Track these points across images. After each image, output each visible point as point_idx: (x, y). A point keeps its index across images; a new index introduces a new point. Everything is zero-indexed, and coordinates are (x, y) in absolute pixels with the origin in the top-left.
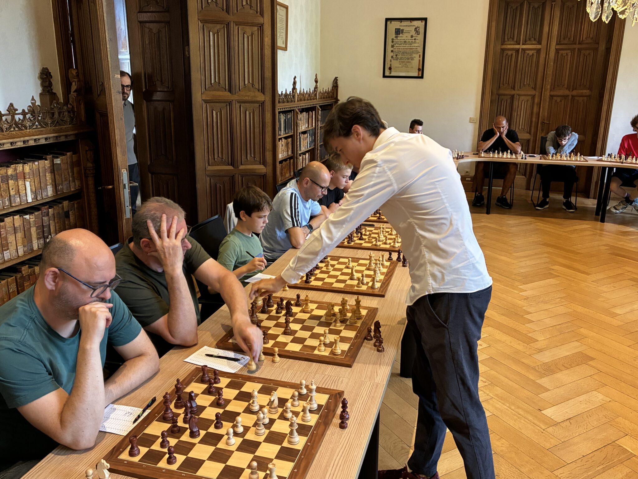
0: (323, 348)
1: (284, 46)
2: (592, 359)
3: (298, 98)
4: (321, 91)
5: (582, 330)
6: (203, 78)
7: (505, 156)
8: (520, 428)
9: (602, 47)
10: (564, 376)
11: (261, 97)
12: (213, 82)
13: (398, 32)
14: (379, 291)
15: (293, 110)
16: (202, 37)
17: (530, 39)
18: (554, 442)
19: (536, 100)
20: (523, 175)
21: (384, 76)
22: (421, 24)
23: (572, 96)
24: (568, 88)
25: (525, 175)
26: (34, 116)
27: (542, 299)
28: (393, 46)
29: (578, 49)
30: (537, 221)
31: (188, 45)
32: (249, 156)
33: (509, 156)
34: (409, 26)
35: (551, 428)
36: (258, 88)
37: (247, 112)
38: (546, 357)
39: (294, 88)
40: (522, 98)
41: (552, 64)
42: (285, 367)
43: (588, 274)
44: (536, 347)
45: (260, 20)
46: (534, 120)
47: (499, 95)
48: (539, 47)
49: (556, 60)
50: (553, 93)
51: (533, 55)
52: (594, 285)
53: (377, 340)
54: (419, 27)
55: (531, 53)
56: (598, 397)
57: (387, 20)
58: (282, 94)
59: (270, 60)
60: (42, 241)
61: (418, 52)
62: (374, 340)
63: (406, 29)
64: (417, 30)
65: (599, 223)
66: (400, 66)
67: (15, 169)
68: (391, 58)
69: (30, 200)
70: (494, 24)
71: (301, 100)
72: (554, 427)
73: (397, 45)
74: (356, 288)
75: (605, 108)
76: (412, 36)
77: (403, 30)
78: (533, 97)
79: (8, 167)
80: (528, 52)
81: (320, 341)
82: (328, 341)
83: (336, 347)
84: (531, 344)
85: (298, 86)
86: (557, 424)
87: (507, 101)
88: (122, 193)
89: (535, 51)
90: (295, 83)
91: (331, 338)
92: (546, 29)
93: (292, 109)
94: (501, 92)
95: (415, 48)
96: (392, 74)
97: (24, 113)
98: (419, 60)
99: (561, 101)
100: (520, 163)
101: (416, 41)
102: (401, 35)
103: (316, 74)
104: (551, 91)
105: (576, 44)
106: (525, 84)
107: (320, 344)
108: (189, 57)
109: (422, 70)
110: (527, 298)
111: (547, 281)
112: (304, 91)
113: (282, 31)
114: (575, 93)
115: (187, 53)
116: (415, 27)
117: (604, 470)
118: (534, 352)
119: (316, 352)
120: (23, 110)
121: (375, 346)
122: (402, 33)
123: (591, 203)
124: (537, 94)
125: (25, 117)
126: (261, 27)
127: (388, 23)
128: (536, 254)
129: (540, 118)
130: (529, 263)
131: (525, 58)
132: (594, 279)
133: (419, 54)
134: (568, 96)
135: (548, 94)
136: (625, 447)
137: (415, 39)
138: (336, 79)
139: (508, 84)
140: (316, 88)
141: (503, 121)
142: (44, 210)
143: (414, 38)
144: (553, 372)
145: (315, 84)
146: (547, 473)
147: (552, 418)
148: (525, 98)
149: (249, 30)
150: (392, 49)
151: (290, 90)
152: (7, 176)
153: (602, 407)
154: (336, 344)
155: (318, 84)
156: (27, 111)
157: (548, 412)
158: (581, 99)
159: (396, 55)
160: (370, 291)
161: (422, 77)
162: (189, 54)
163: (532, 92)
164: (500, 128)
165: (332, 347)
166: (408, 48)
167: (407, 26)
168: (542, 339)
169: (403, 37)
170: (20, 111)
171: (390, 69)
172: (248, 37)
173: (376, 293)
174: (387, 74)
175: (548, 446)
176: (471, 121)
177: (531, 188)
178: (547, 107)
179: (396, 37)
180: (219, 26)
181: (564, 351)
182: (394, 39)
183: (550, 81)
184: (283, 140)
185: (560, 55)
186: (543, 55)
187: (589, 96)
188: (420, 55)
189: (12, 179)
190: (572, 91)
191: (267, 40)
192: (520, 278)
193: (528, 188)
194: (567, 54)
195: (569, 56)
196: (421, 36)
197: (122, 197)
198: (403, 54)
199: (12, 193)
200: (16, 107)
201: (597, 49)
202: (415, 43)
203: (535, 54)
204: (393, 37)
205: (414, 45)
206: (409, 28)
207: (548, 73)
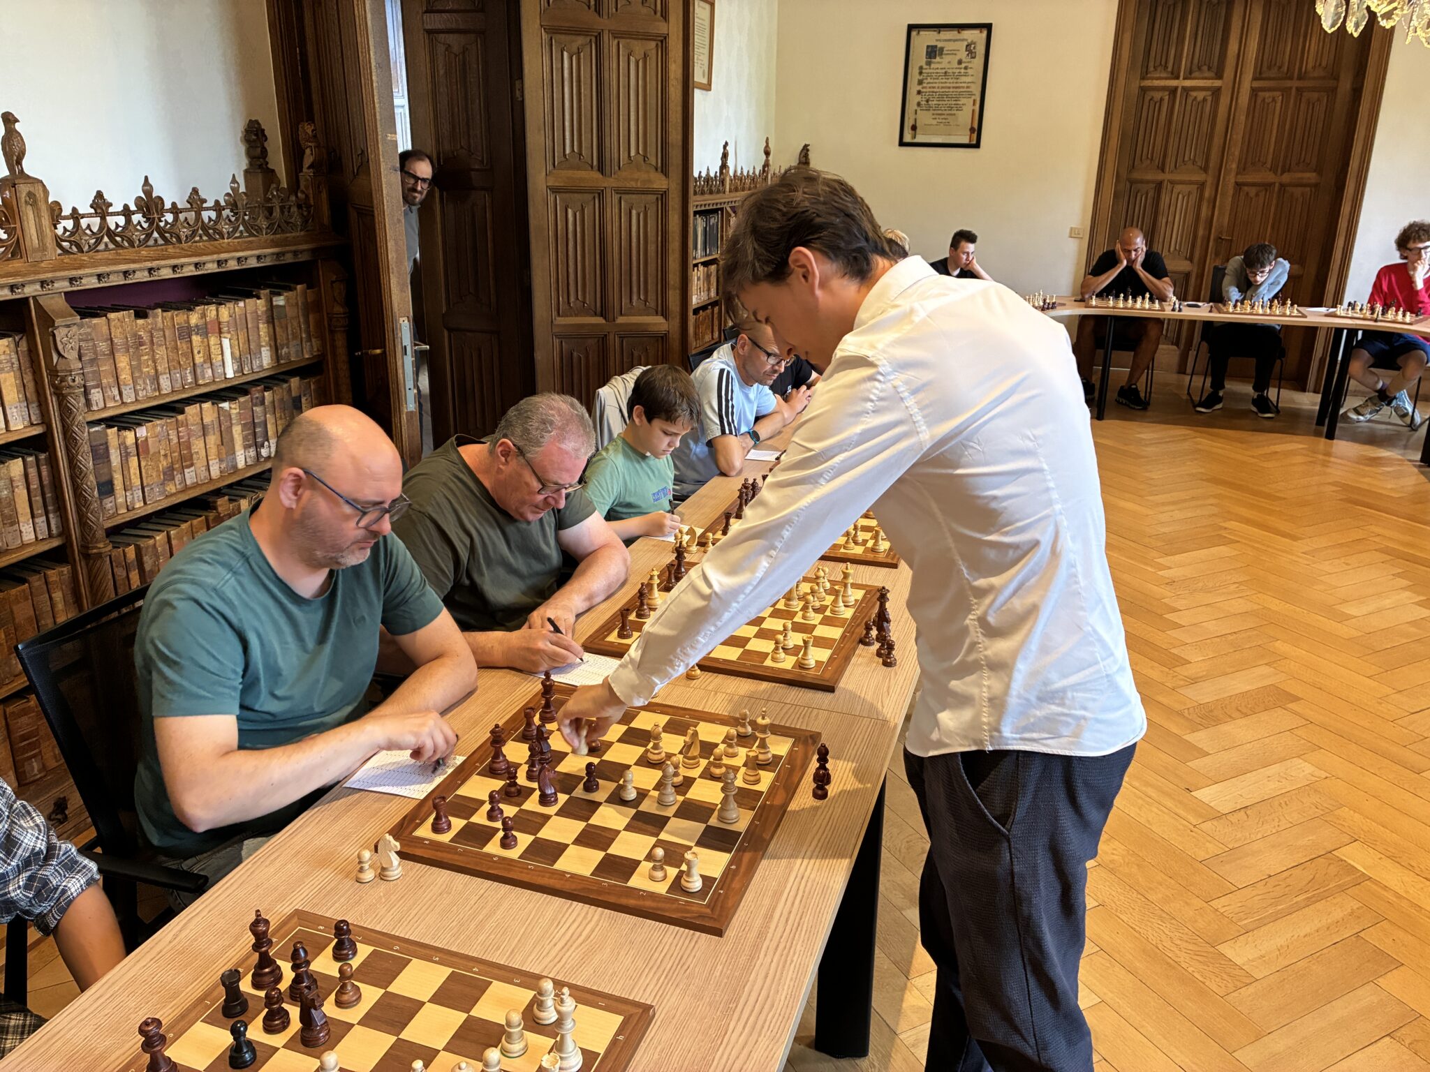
0: (782, 655)
1: (705, 81)
2: (1296, 699)
3: (730, 185)
4: (777, 172)
5: (1278, 644)
6: (549, 143)
7: (1138, 305)
8: (1148, 821)
9: (1345, 85)
10: (1239, 730)
11: (660, 182)
12: (568, 151)
13: (932, 52)
14: (887, 556)
15: (722, 209)
16: (548, 62)
17: (1199, 68)
18: (1213, 849)
19: (1207, 194)
20: (1172, 344)
21: (902, 144)
22: (978, 36)
23: (1282, 185)
24: (1273, 169)
25: (1177, 344)
26: (236, 214)
27: (1201, 584)
28: (920, 82)
29: (1298, 89)
30: (1198, 434)
31: (521, 77)
32: (635, 297)
33: (1147, 306)
34: (955, 41)
35: (1209, 823)
36: (654, 163)
37: (634, 212)
38: (1205, 694)
39: (724, 166)
40: (1178, 188)
41: (1243, 118)
42: (710, 688)
43: (1294, 538)
44: (1186, 674)
45: (662, 28)
46: (1201, 232)
47: (1132, 182)
48: (1217, 83)
49: (1251, 111)
50: (1241, 179)
51: (1205, 100)
52: (1307, 559)
53: (883, 645)
54: (975, 43)
55: (1200, 95)
56: (1303, 770)
57: (911, 28)
58: (700, 176)
59: (679, 109)
60: (252, 452)
61: (971, 94)
62: (877, 645)
63: (948, 46)
64: (970, 50)
65: (1323, 440)
66: (934, 122)
67: (204, 315)
68: (916, 107)
69: (230, 374)
70: (1127, 37)
71: (736, 190)
72: (1215, 822)
73: (929, 80)
74: (842, 550)
75: (1346, 209)
76: (960, 62)
77: (942, 49)
78: (1202, 186)
79: (191, 310)
80: (1194, 94)
81: (777, 643)
82: (790, 644)
83: (805, 654)
84: (1177, 669)
85: (731, 162)
86: (1220, 816)
87: (1147, 194)
88: (399, 363)
89: (1210, 93)
90: (725, 156)
91: (795, 639)
92: (1233, 47)
93: (719, 206)
94: (1136, 175)
95: (965, 85)
96: (919, 139)
97: (217, 207)
98: (973, 111)
99: (1257, 195)
100: (1169, 320)
101: (969, 71)
102: (938, 59)
103: (767, 139)
104: (1237, 174)
105: (1291, 78)
106: (1186, 159)
107: (776, 649)
108: (523, 102)
109: (977, 130)
110: (1171, 582)
111: (1214, 550)
112: (742, 172)
113: (701, 50)
114: (1286, 178)
115: (518, 93)
116: (966, 43)
117: (1309, 902)
118: (1182, 683)
119: (768, 663)
120: (217, 202)
121: (879, 654)
122: (941, 54)
123: (1309, 401)
124: (1210, 181)
125: (219, 216)
126: (663, 41)
127: (914, 33)
128: (1193, 499)
129: (1213, 230)
130: (1178, 515)
131: (1188, 108)
132: (1306, 549)
133: (973, 97)
134: (1273, 184)
135: (1233, 181)
136: (1352, 863)
137: (966, 68)
138: (806, 149)
139: (1152, 159)
140: (766, 165)
141: (1137, 237)
142: (256, 392)
143: (963, 65)
144: (1217, 721)
145: (764, 157)
146: (1198, 903)
147: (1211, 804)
148: (1185, 189)
149: (639, 47)
150: (919, 88)
151: (715, 170)
152: (189, 327)
153: (1311, 787)
154: (806, 648)
155: (770, 158)
156: (223, 203)
157: (1204, 794)
158: (1298, 191)
159: (927, 101)
160: (870, 557)
161: (977, 145)
162: (523, 96)
163: (1200, 177)
164: (1130, 252)
165: (797, 655)
166: (951, 85)
167: (950, 40)
168: (1197, 660)
169: (941, 63)
170: (210, 203)
171: (914, 128)
172: (637, 63)
173: (880, 560)
174: (907, 138)
175: (1202, 855)
176: (1073, 234)
177: (1189, 370)
178: (1228, 208)
179: (929, 64)
180: (580, 40)
181: (1241, 683)
182: (925, 67)
183: (1237, 153)
184: (701, 268)
185: (1259, 101)
186: (1224, 100)
187: (1316, 185)
188: (974, 101)
189: (197, 334)
190: (1282, 174)
191: (675, 69)
192: (1159, 544)
193: (1182, 370)
194: (1274, 100)
195: (1279, 105)
196: (978, 62)
197: (400, 371)
198: (941, 98)
199: (199, 359)
200: (203, 195)
201: (1334, 90)
202: (966, 75)
203: (1209, 99)
204: (923, 64)
205: (963, 79)
206: (954, 44)
207: (1234, 136)
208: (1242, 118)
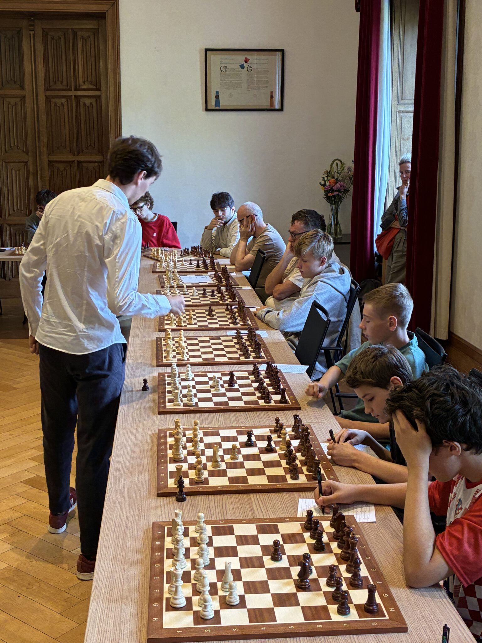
17: (8, 83)
19: (31, 169)
23: (79, 163)
29: (76, 96)
40: (10, 165)
48: (22, 93)
49: (48, 112)
50: (53, 158)
51: (16, 104)
55: (12, 100)
78: (26, 163)
80: (8, 100)
89: (18, 99)
92: (28, 68)
99: (65, 169)
104: (49, 155)
106: (12, 145)
114: (81, 158)
124: (31, 160)
135: (46, 159)
148: (15, 166)
158: (91, 166)
163: (24, 157)
183: (45, 140)
185: (53, 105)
186: (29, 103)
190: (78, 155)
194: (62, 104)
195: (66, 107)
201: (99, 97)
203: (19, 103)
207: (41, 129)
208: (43, 117)
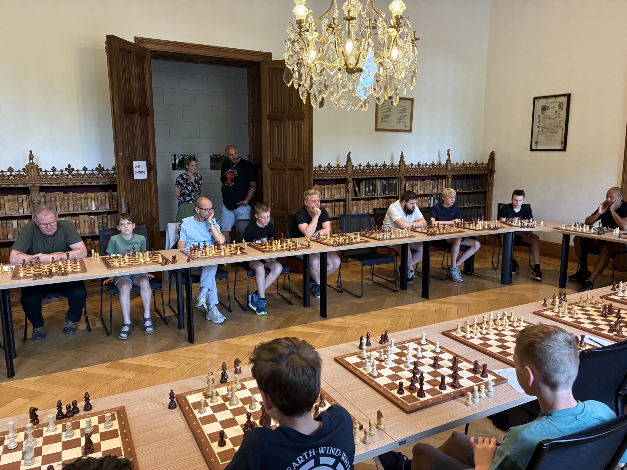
1: (407, 129)
6: (269, 154)
12: (275, 157)
13: (544, 108)
15: (399, 177)
16: (269, 129)
21: (532, 150)
22: (564, 100)
28: (539, 122)
34: (554, 102)
36: (301, 161)
45: (303, 116)
54: (562, 103)
57: (535, 99)
63: (551, 105)
64: (560, 106)
66: (545, 140)
67: (86, 195)
68: (537, 133)
69: (94, 209)
73: (543, 121)
76: (556, 112)
77: (548, 107)
79: (82, 193)
85: (408, 160)
95: (558, 122)
96: (539, 148)
98: (562, 134)
101: (560, 116)
102: (546, 111)
103: (449, 149)
109: (565, 143)
112: (419, 164)
113: (403, 117)
116: (558, 103)
122: (548, 109)
126: (303, 120)
127: (536, 101)
133: (562, 127)
137: (559, 114)
138: (492, 154)
140: (448, 160)
142: (105, 215)
145: (447, 157)
149: (296, 123)
150: (539, 125)
152: (81, 197)
155: (452, 157)
156: (94, 170)
159: (542, 130)
161: (564, 149)
166: (553, 123)
167: (552, 103)
169: (549, 113)
172: (296, 128)
174: (534, 147)
179: (542, 114)
180: (279, 122)
182: (541, 115)
188: (563, 129)
189: (83, 199)
196: (564, 111)
198: (548, 128)
200: (87, 168)
202: (559, 118)
204: (540, 114)
205: (557, 119)
206: (553, 104)
